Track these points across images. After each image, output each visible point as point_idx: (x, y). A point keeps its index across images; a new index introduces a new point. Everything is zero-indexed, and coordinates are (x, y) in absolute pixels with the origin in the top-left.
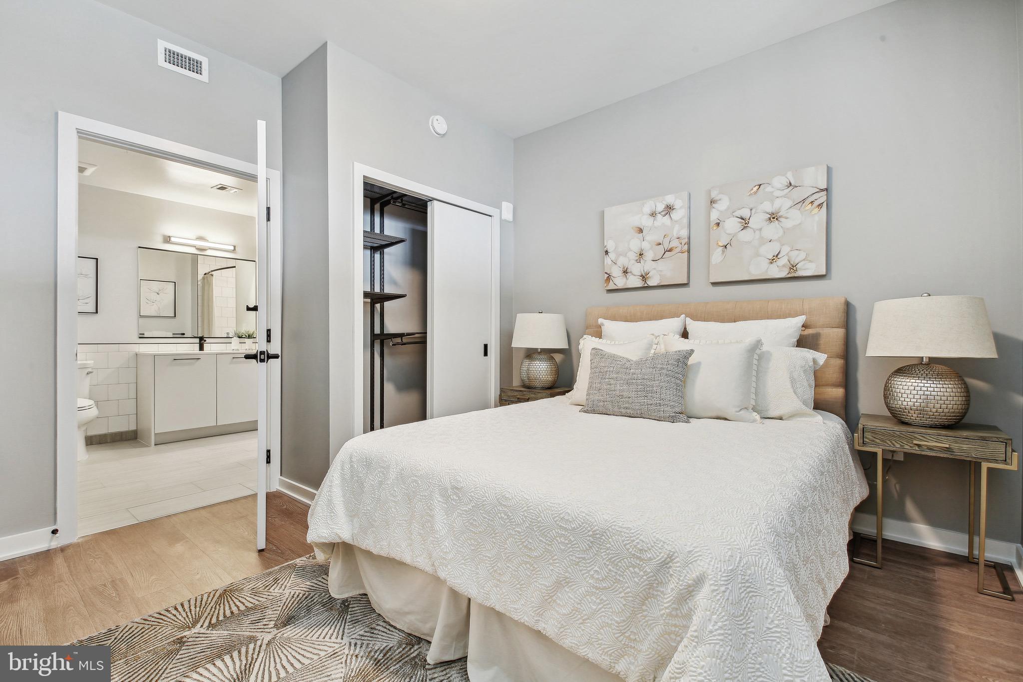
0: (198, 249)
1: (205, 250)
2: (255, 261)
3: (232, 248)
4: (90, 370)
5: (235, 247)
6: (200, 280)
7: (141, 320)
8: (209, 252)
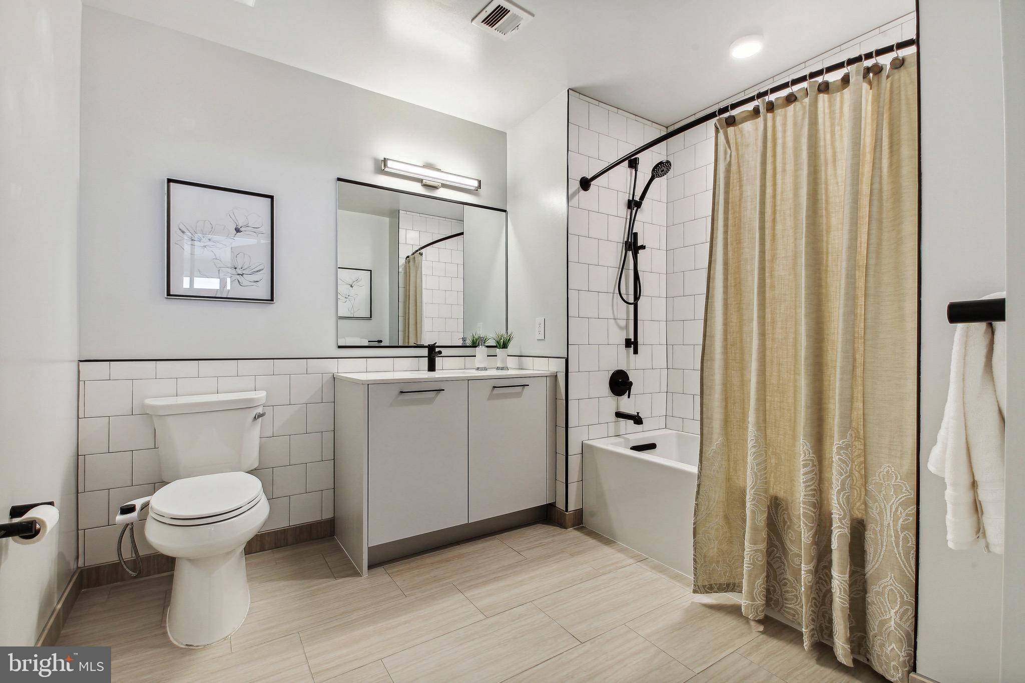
0: (427, 186)
1: (435, 188)
2: (505, 211)
3: (476, 184)
4: (260, 410)
5: (480, 182)
6: (403, 265)
7: (341, 322)
8: (442, 193)
